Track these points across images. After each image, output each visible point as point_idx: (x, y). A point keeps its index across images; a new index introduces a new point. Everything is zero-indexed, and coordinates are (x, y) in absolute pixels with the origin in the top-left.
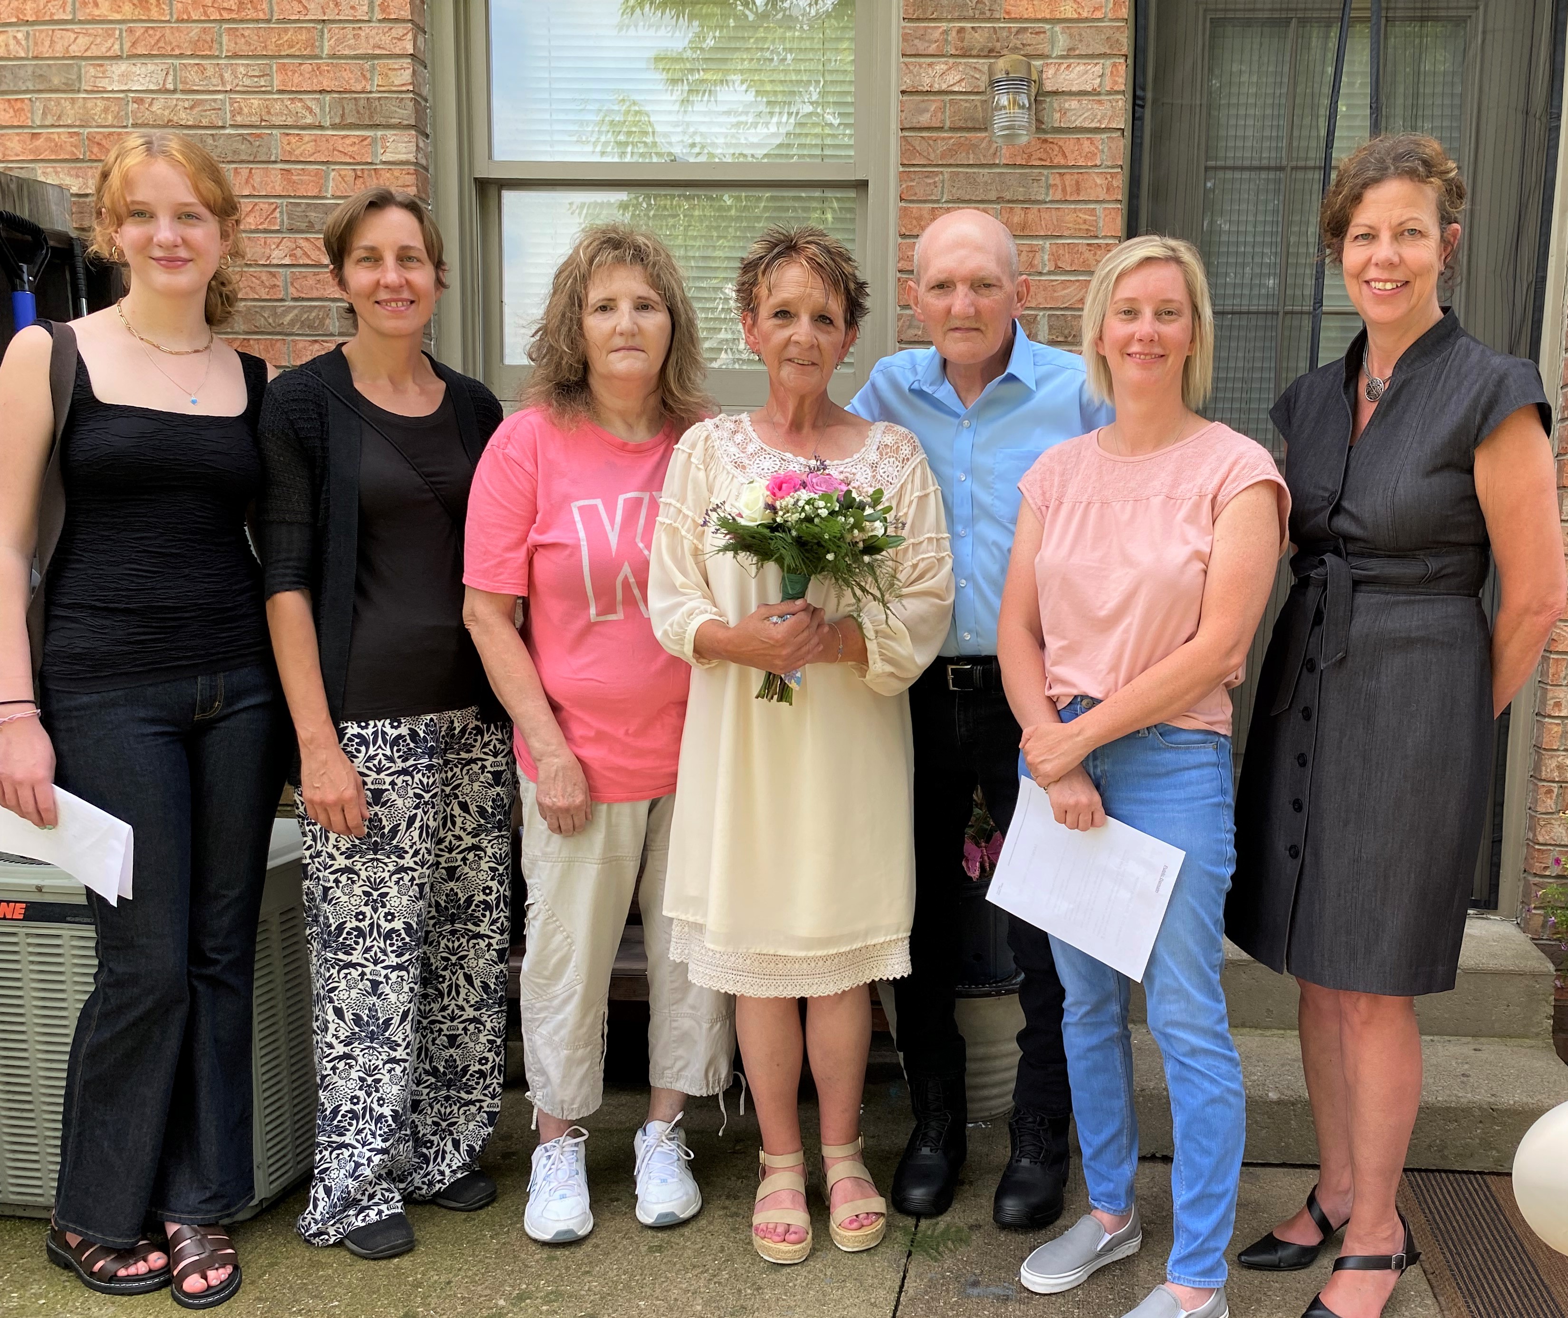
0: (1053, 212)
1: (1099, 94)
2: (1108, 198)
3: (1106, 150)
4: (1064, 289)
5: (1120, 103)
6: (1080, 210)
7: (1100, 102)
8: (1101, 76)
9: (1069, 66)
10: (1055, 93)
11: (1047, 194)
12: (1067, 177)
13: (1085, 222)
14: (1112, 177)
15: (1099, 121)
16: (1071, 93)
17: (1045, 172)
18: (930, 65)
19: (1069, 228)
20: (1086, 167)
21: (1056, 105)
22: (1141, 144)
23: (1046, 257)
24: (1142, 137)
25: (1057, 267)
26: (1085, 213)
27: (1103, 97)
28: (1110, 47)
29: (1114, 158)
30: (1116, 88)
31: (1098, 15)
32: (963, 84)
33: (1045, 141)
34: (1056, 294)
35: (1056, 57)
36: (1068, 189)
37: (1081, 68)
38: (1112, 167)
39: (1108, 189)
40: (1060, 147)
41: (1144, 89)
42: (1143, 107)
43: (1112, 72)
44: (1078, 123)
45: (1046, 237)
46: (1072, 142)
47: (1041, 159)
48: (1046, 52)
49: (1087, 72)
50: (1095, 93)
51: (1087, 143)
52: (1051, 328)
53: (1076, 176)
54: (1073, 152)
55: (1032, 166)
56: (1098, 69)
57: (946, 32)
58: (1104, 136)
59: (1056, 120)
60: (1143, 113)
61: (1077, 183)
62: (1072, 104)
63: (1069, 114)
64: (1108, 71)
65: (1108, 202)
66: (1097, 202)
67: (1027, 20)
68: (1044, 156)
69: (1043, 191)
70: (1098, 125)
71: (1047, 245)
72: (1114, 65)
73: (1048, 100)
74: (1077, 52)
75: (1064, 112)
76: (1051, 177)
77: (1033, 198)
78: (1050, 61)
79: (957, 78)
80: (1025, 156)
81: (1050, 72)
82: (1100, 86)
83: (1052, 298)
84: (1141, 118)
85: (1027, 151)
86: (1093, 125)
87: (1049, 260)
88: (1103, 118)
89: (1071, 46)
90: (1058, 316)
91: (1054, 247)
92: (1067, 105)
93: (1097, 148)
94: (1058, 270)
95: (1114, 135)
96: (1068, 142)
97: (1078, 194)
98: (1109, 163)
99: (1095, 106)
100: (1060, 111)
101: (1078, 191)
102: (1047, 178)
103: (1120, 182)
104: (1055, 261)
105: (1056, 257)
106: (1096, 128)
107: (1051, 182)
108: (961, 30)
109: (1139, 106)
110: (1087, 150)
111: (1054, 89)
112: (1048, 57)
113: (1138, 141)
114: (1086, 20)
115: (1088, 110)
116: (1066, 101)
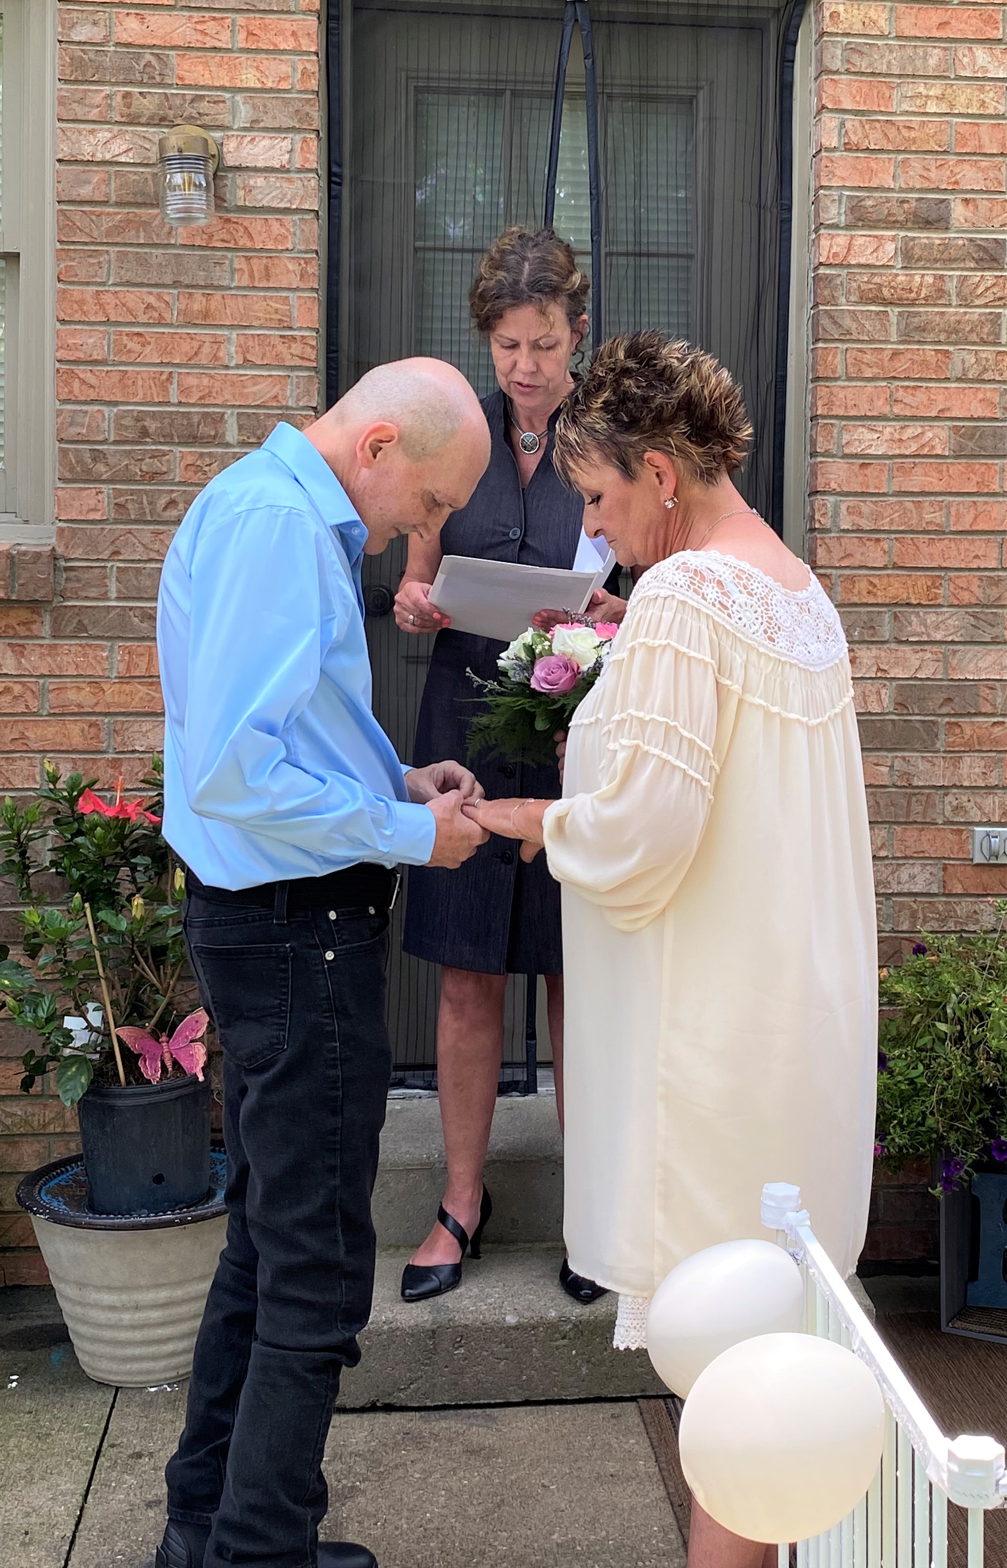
0: (240, 299)
1: (288, 171)
2: (302, 286)
3: (298, 232)
4: (255, 385)
5: (313, 183)
6: (271, 298)
7: (289, 180)
8: (291, 151)
9: (253, 140)
10: (238, 168)
11: (232, 280)
12: (255, 262)
13: (276, 311)
14: (306, 263)
15: (290, 201)
16: (256, 170)
17: (229, 255)
18: (92, 132)
19: (258, 318)
20: (276, 251)
21: (239, 181)
22: (340, 224)
23: (233, 349)
24: (340, 218)
25: (246, 360)
26: (276, 302)
27: (292, 175)
28: (300, 121)
29: (307, 241)
30: (307, 166)
31: (284, 85)
32: (131, 155)
33: (228, 220)
34: (246, 391)
35: (238, 130)
36: (256, 274)
37: (266, 142)
38: (306, 252)
39: (302, 276)
40: (246, 228)
41: (340, 165)
42: (340, 184)
43: (302, 148)
44: (265, 203)
45: (232, 327)
46: (259, 222)
47: (223, 241)
48: (226, 124)
49: (273, 147)
50: (283, 170)
51: (275, 226)
52: (240, 428)
53: (265, 261)
54: (260, 233)
55: (214, 248)
56: (286, 145)
57: (108, 97)
58: (296, 217)
59: (240, 198)
60: (341, 191)
61: (267, 268)
62: (259, 181)
63: (254, 192)
64: (298, 147)
65: (303, 290)
66: (290, 289)
67: (203, 87)
68: (226, 237)
69: (227, 275)
70: (288, 205)
71: (234, 336)
72: (305, 140)
73: (230, 175)
74: (262, 125)
75: (249, 190)
76: (236, 261)
77: (216, 283)
78: (230, 133)
79: (124, 148)
80: (205, 236)
81: (231, 146)
82: (289, 162)
83: (241, 394)
84: (339, 197)
85: (209, 231)
86: (282, 205)
87: (237, 352)
88: (294, 197)
89: (255, 118)
90: (248, 415)
91: (242, 338)
92: (252, 182)
93: (288, 230)
94: (247, 363)
95: (306, 217)
96: (255, 223)
97: (268, 280)
98: (302, 248)
99: (285, 185)
100: (244, 188)
101: (268, 276)
102: (232, 261)
103: (316, 269)
104: (244, 354)
105: (244, 350)
106: (286, 208)
107: (236, 266)
108: (127, 95)
109: (336, 183)
110: (277, 232)
111: (237, 164)
112: (229, 128)
113: (336, 220)
114: (271, 90)
115: (277, 188)
116: (250, 177)
